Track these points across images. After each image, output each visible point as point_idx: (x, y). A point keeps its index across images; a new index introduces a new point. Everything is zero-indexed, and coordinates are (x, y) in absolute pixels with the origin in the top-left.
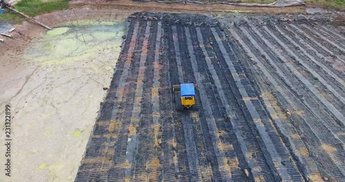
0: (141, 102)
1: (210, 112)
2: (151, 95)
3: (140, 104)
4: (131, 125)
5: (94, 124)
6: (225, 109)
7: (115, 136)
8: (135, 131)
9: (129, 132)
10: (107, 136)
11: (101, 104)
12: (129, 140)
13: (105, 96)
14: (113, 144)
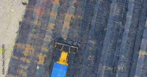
0: (53, 30)
1: (105, 59)
2: (63, 23)
3: (51, 32)
4: (41, 54)
5: (14, 44)
6: (118, 58)
7: (28, 61)
8: (43, 61)
9: (38, 60)
10: (23, 59)
11: (20, 23)
12: (38, 67)
13: (24, 14)
14: (26, 67)
